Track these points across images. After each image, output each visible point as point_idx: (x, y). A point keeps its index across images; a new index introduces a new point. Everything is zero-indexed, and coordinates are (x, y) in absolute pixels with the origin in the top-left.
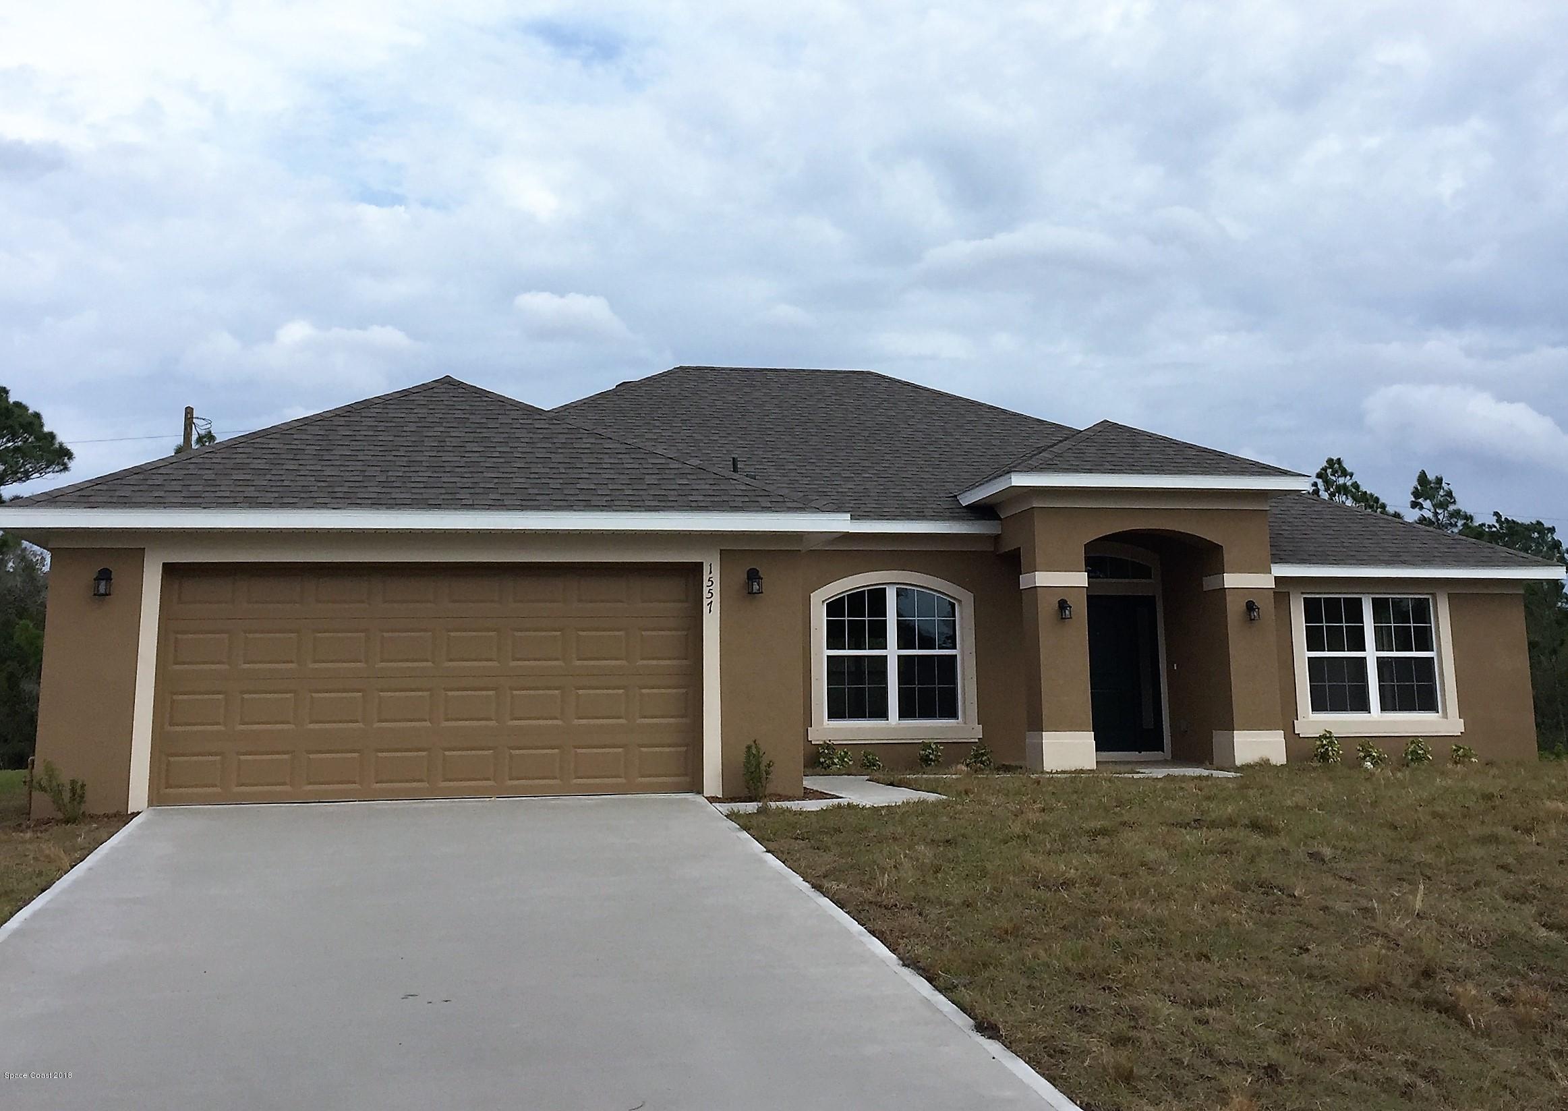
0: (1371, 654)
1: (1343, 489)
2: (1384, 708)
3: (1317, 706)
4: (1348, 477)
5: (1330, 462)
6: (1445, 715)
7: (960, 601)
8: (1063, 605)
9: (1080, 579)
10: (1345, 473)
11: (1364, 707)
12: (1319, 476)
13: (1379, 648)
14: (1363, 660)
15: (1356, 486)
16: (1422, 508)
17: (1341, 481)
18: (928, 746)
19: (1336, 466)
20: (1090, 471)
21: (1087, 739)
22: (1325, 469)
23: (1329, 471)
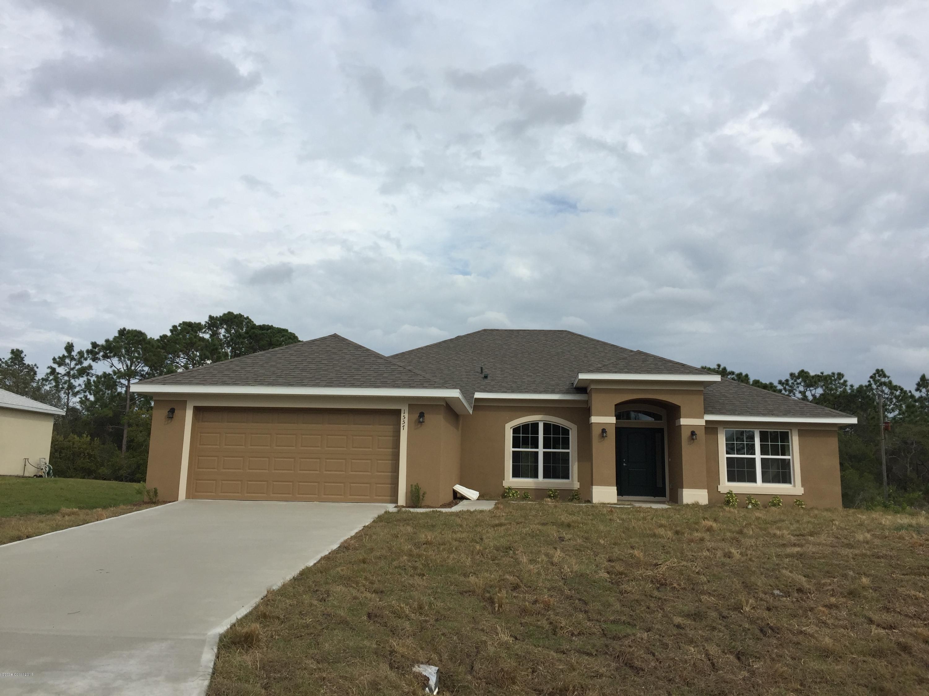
0: (758, 456)
1: (884, 384)
2: (764, 480)
3: (731, 478)
4: (887, 378)
5: (878, 371)
6: (794, 486)
7: (571, 429)
8: (604, 431)
9: (612, 420)
10: (885, 376)
11: (754, 480)
12: (871, 377)
13: (762, 453)
14: (754, 459)
15: (890, 382)
16: (921, 391)
17: (883, 380)
18: (551, 490)
19: (881, 373)
20: (616, 372)
21: (613, 490)
22: (875, 374)
23: (877, 375)
